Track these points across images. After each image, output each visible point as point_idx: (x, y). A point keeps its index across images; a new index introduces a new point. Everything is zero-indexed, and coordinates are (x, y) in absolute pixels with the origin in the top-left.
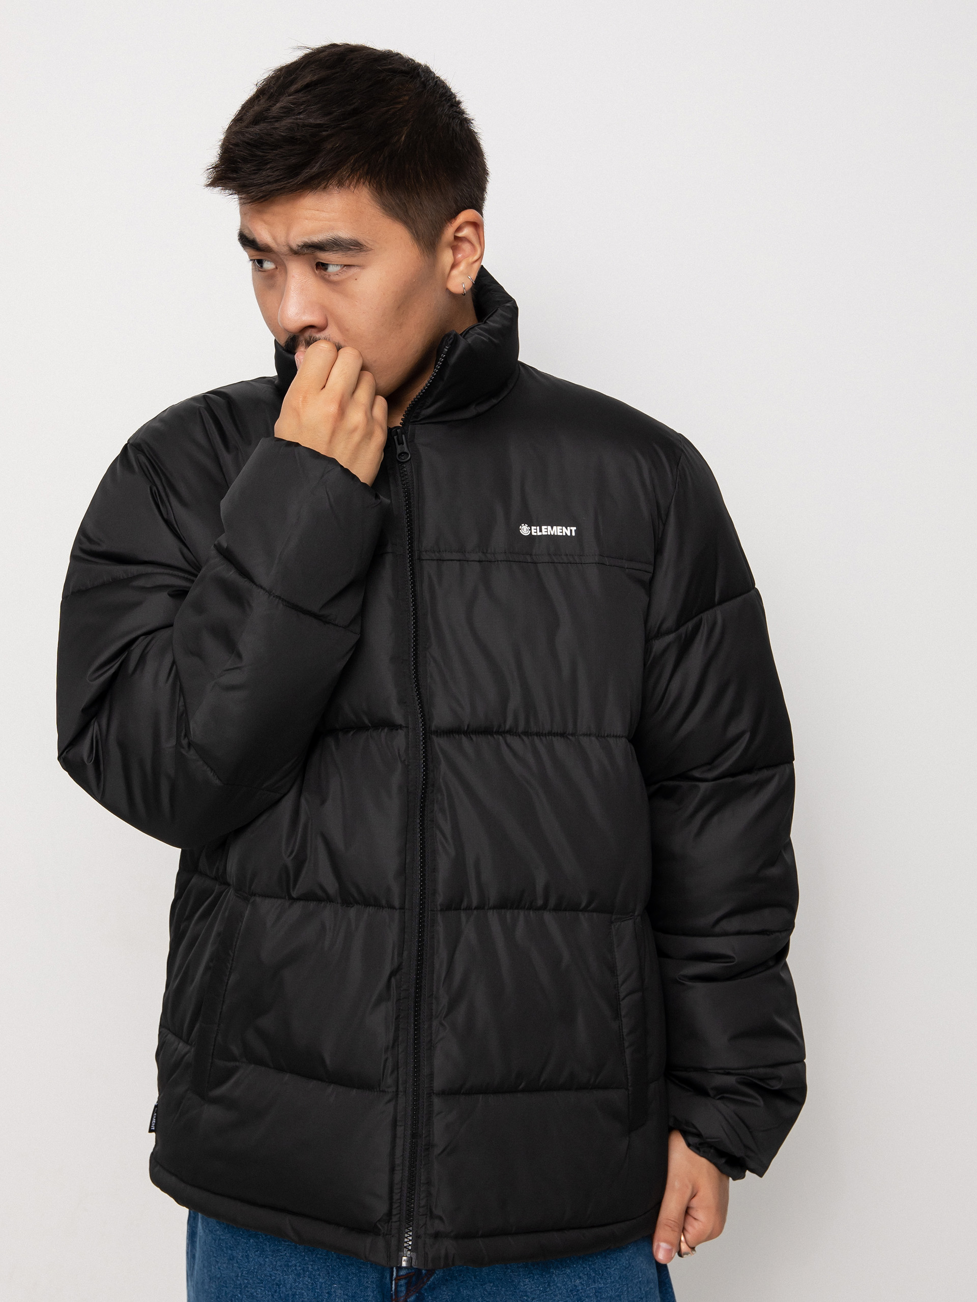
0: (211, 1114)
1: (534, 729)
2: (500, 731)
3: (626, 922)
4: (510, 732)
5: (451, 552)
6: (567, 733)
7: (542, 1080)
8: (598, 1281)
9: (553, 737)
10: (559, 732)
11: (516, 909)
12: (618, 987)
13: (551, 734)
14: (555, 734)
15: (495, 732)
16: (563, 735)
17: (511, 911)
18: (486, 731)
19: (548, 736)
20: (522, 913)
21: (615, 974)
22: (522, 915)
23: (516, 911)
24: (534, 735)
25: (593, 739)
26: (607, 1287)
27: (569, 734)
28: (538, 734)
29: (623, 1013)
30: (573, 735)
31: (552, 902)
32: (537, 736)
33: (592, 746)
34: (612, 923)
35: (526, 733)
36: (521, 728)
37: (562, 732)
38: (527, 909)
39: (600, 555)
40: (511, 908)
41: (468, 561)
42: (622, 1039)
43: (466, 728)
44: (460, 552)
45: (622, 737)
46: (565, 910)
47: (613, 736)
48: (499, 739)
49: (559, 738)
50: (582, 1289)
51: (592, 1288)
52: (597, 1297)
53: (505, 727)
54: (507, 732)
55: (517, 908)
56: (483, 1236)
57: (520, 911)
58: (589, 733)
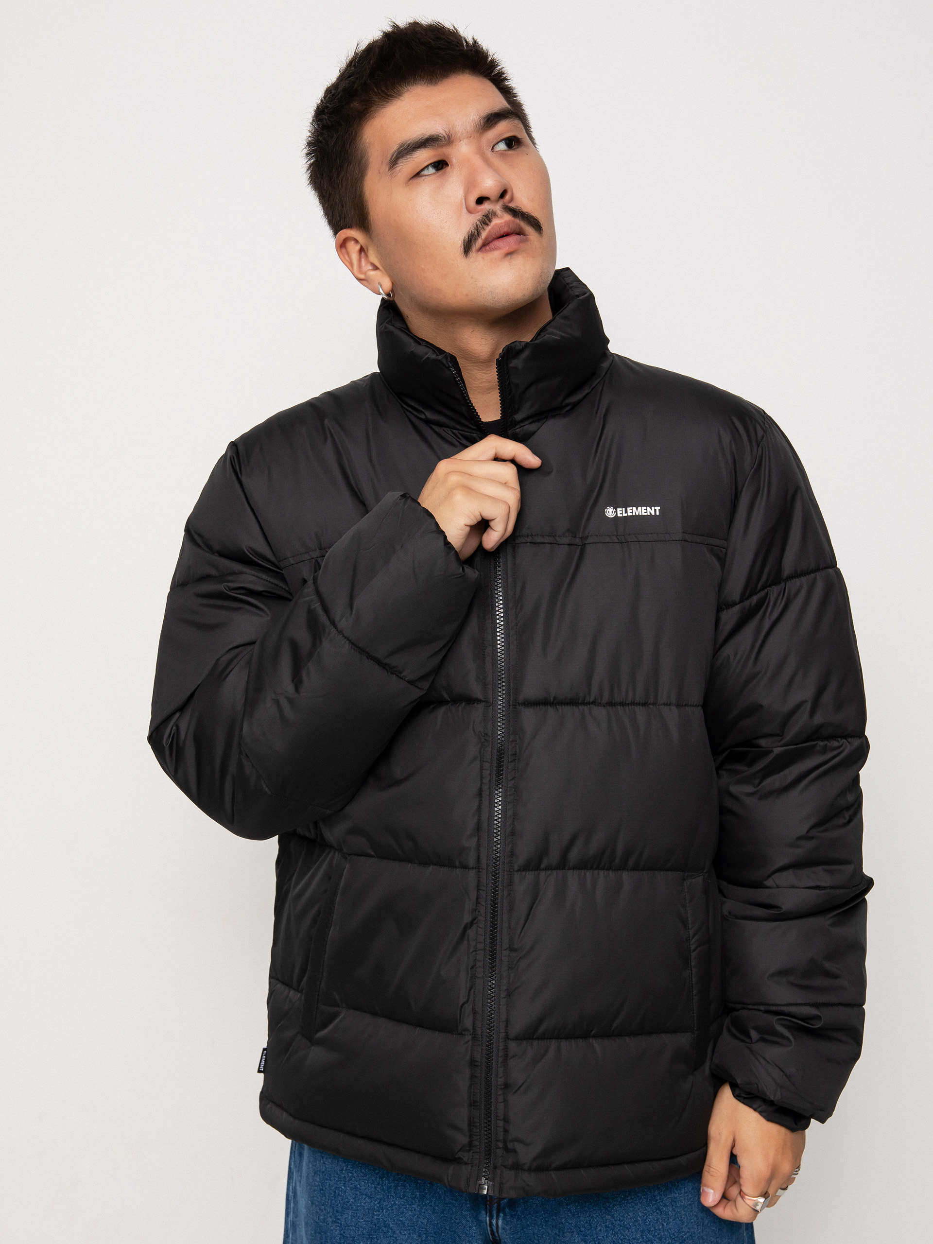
0: (317, 1055)
1: (617, 699)
2: (585, 702)
3: (697, 879)
4: (594, 703)
5: (543, 536)
6: (649, 702)
7: (615, 1025)
8: (674, 1192)
9: (635, 707)
10: (641, 702)
11: (596, 869)
12: (689, 940)
13: (633, 704)
14: (639, 704)
15: (581, 703)
16: (645, 704)
17: (591, 871)
18: (573, 702)
19: (631, 705)
20: (601, 873)
21: (687, 928)
22: (602, 874)
23: (596, 872)
24: (617, 705)
25: (674, 708)
26: (681, 1197)
27: (650, 704)
28: (622, 704)
29: (693, 964)
30: (653, 704)
31: (631, 863)
32: (620, 706)
33: (672, 715)
34: (684, 879)
35: (610, 704)
36: (606, 699)
37: (644, 702)
38: (607, 870)
39: (684, 532)
40: (591, 868)
41: (558, 544)
42: (691, 987)
43: (552, 699)
44: (550, 536)
45: (698, 706)
46: (642, 870)
47: (690, 705)
48: (584, 710)
49: (641, 707)
50: (660, 1199)
51: (669, 1198)
52: (673, 1206)
53: (590, 698)
54: (592, 703)
55: (598, 868)
56: (555, 1169)
57: (600, 871)
58: (669, 702)
